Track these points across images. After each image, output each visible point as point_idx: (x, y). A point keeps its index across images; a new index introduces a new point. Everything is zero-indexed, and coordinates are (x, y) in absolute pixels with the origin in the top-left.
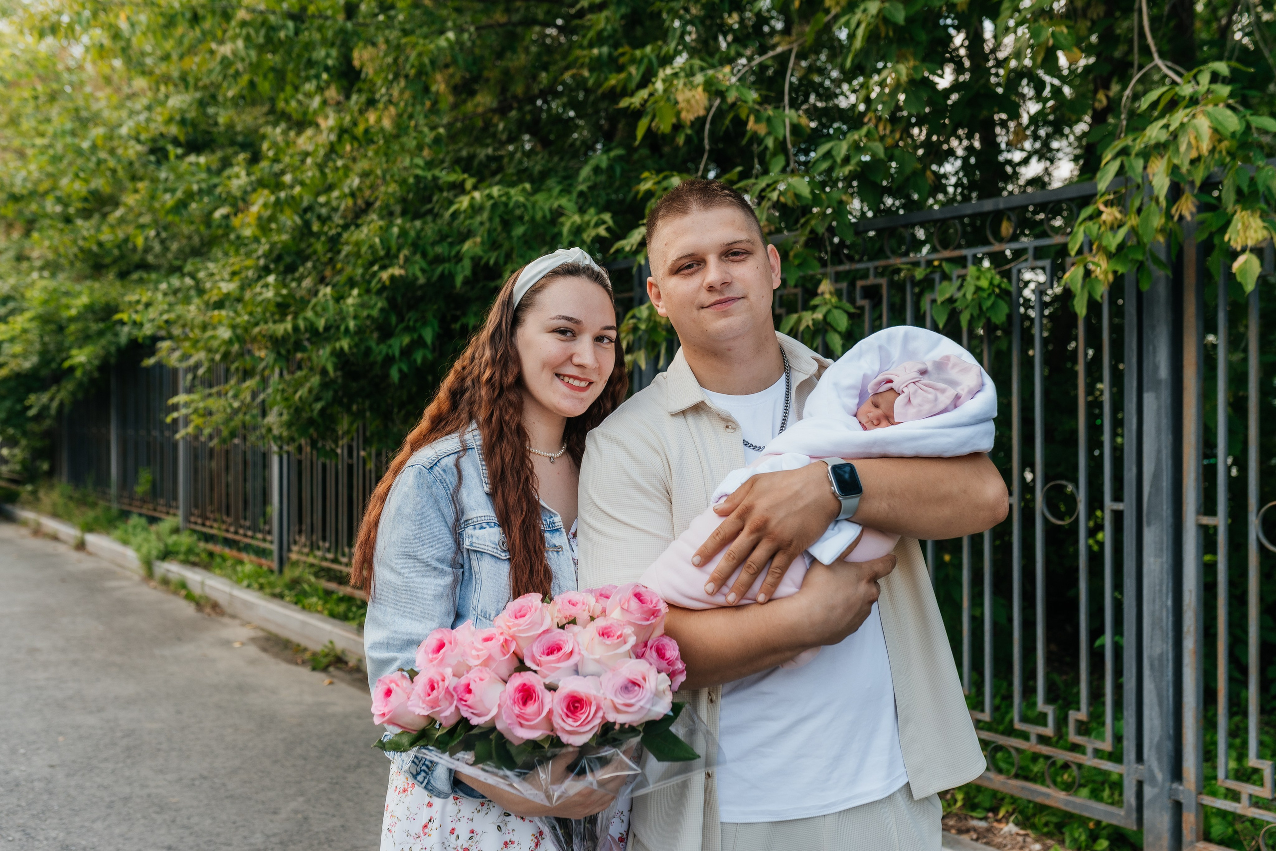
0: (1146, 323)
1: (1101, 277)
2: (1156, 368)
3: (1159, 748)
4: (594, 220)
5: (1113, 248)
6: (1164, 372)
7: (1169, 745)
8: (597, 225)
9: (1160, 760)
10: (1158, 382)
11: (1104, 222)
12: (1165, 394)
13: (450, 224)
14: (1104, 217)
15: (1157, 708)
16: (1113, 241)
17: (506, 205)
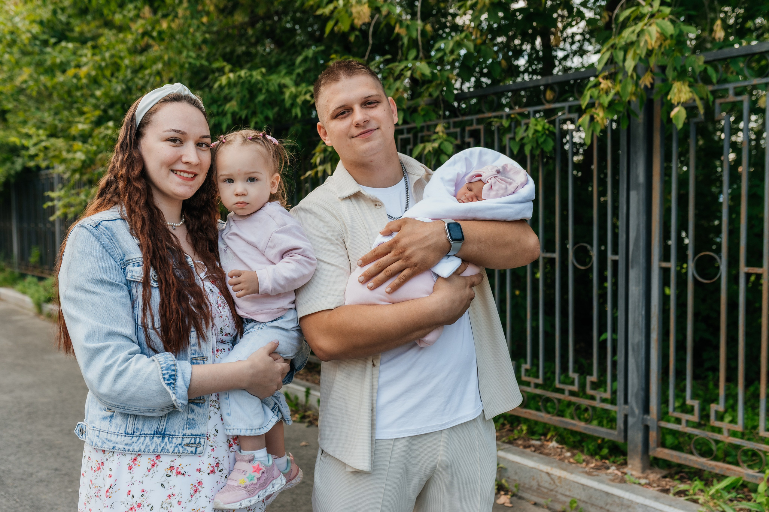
0: (632, 150)
1: (600, 121)
2: (637, 177)
3: (637, 395)
4: (304, 90)
5: (606, 104)
6: (642, 179)
7: (642, 394)
8: (306, 93)
9: (637, 402)
10: (638, 185)
11: (602, 89)
12: (642, 192)
13: (218, 93)
14: (602, 86)
15: (635, 373)
16: (606, 100)
17: (250, 82)
